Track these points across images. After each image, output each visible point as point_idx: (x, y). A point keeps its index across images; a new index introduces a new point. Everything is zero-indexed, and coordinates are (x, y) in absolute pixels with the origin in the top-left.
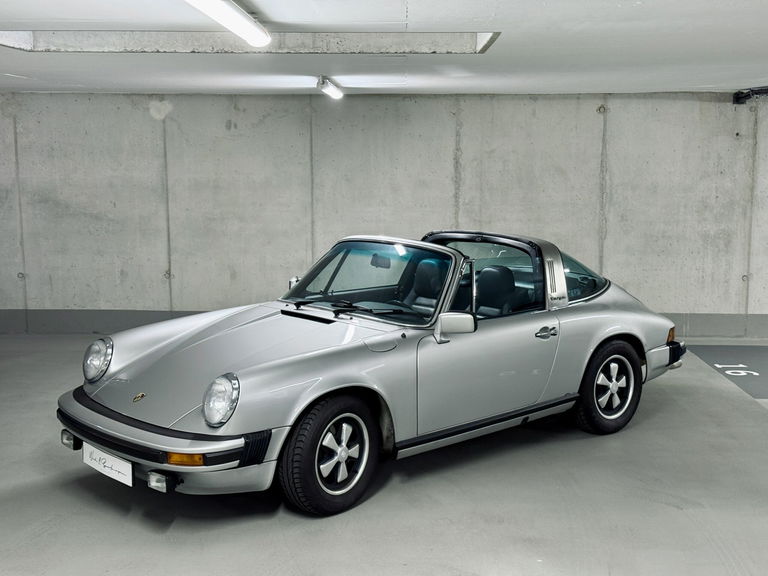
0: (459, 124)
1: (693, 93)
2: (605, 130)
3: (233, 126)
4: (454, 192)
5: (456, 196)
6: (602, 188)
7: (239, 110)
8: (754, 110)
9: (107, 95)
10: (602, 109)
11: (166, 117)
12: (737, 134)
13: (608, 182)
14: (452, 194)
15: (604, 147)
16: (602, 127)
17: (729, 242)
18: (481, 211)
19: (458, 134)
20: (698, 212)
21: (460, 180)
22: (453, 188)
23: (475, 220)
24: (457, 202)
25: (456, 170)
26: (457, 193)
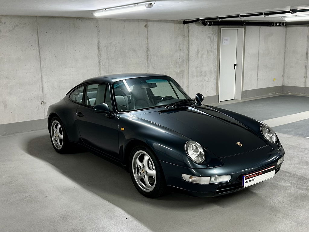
0: (99, 31)
1: (171, 20)
2: (147, 34)
4: (98, 60)
5: (99, 62)
6: (147, 56)
8: (188, 27)
10: (146, 26)
12: (184, 36)
13: (149, 55)
14: (97, 61)
15: (147, 41)
17: (183, 74)
18: (108, 67)
19: (98, 35)
20: (175, 64)
21: (100, 55)
22: (98, 59)
23: (107, 72)
24: (100, 64)
25: (98, 51)
26: (99, 61)
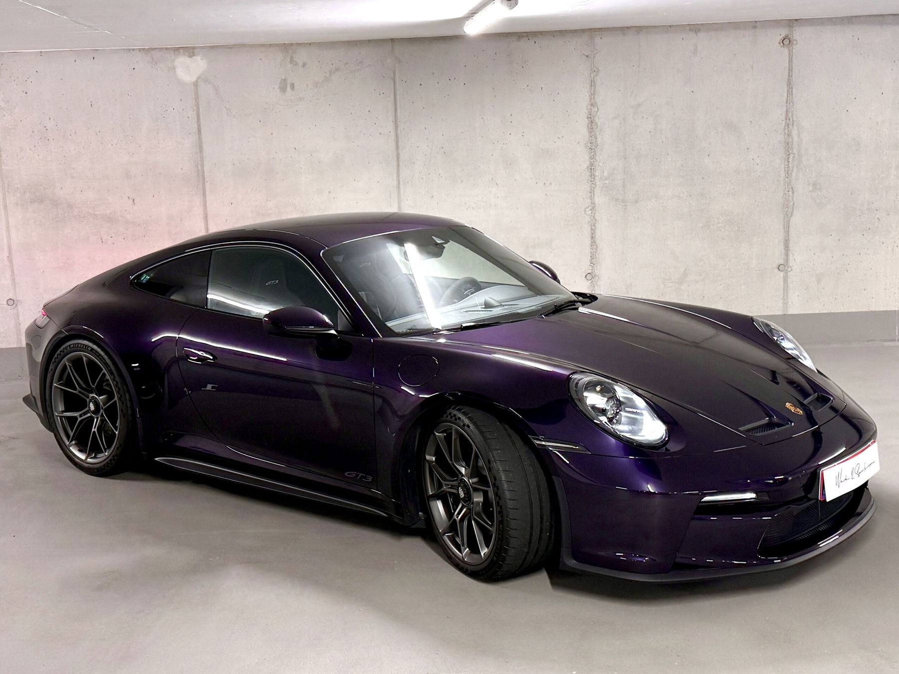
0: (595, 71)
2: (790, 70)
3: (289, 89)
4: (588, 163)
5: (591, 168)
6: (788, 147)
7: (296, 64)
9: (116, 51)
10: (787, 41)
11: (198, 78)
13: (796, 139)
14: (585, 167)
15: (790, 92)
16: (787, 65)
18: (624, 186)
19: (593, 84)
21: (597, 145)
22: (587, 158)
23: (617, 200)
24: (592, 176)
25: (591, 132)
26: (592, 165)
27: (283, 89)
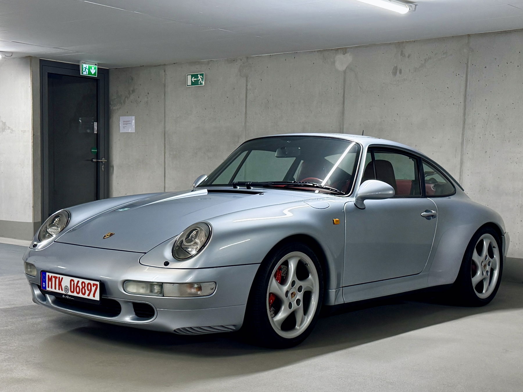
3: (398, 73)
7: (404, 56)
9: (305, 53)
11: (346, 68)
27: (395, 74)
